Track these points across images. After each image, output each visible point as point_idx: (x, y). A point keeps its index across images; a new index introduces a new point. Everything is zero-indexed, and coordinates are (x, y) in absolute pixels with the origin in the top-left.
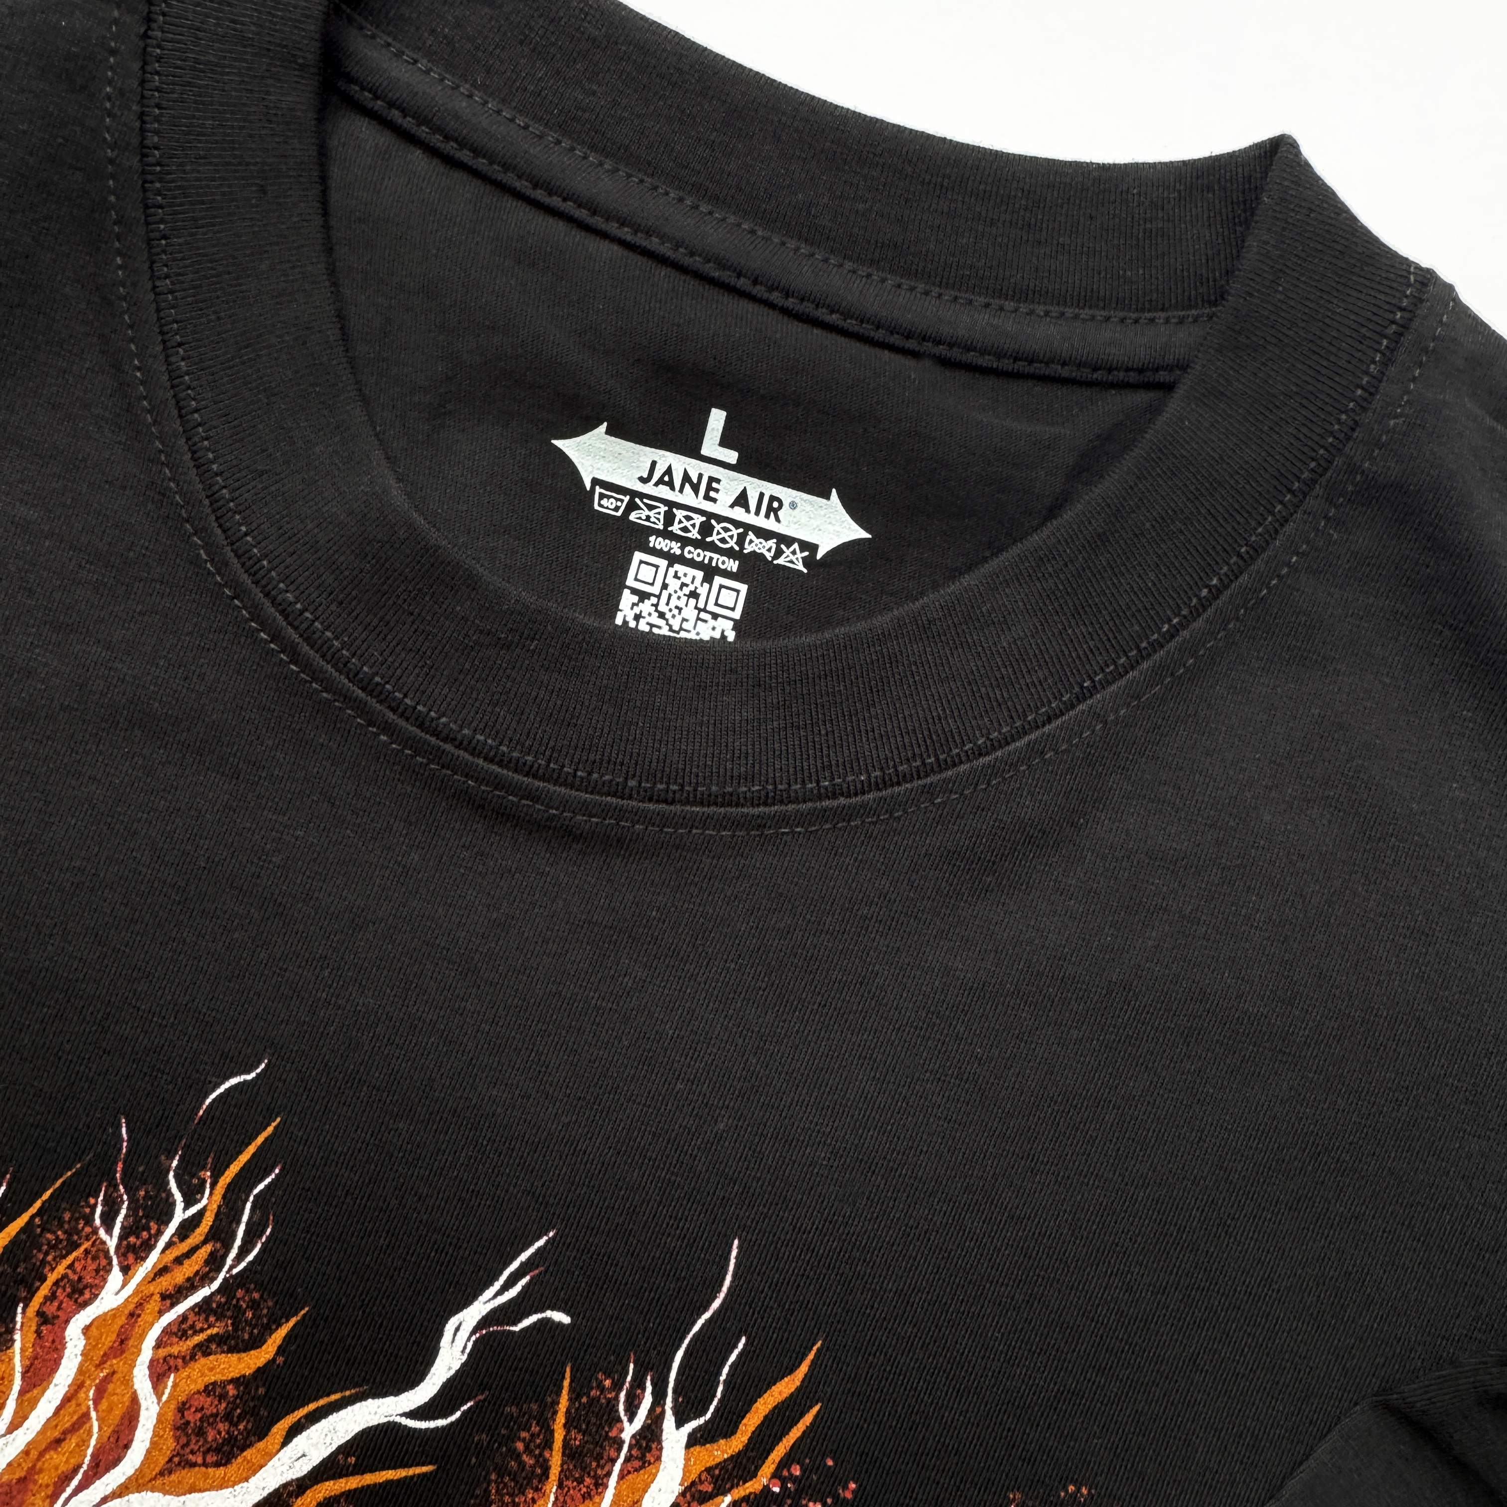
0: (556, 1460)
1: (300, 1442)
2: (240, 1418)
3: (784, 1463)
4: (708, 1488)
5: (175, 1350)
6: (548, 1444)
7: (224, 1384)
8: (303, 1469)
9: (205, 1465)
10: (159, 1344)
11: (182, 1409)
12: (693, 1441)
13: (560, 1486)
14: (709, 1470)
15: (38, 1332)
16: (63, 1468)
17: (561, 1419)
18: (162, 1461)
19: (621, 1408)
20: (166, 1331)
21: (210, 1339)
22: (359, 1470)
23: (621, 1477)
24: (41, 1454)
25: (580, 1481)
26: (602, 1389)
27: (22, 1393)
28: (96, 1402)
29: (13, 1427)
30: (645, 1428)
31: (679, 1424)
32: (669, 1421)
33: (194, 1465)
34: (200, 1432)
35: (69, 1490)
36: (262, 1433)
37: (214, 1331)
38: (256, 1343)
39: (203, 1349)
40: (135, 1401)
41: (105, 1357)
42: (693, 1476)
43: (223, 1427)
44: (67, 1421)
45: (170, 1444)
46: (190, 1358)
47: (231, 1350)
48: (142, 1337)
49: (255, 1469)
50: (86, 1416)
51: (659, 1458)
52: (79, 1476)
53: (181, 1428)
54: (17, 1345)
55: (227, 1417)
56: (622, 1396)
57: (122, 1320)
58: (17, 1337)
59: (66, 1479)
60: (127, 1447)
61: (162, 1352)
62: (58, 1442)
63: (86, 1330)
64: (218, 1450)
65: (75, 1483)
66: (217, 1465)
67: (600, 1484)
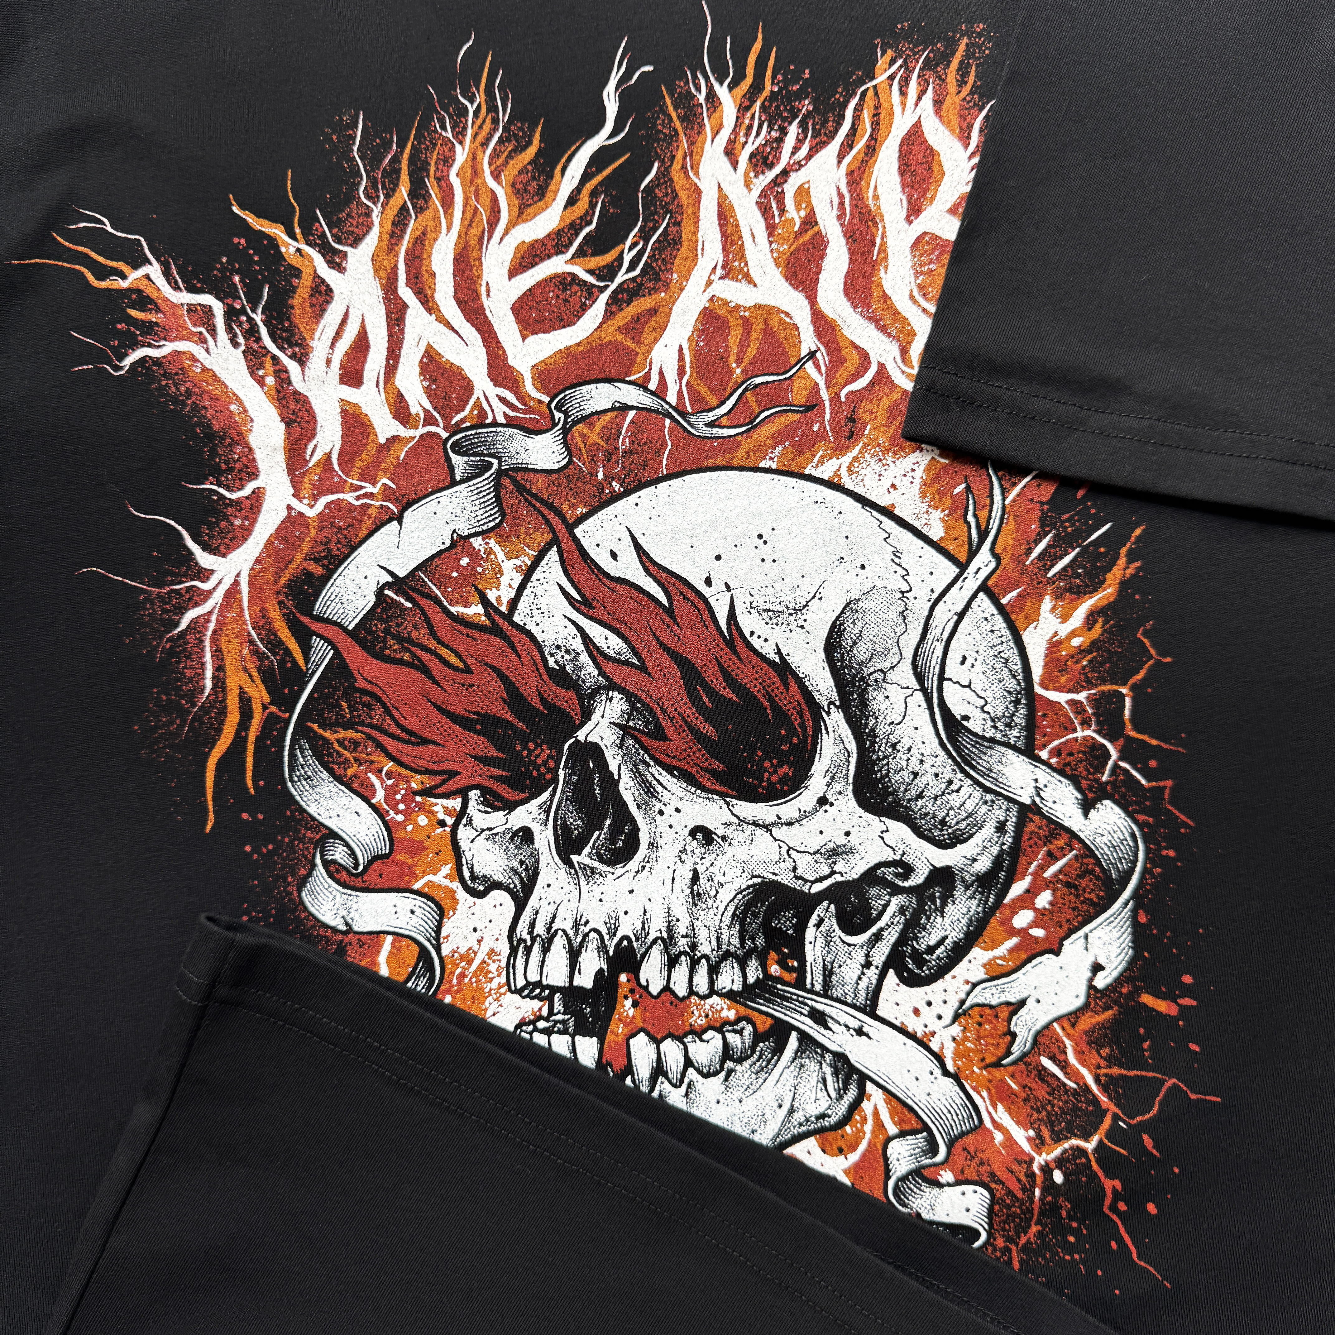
0: (677, 124)
1: (569, 172)
2: (539, 176)
3: (774, 77)
4: (747, 103)
5: (498, 163)
6: (671, 120)
7: (525, 167)
8: (576, 182)
9: (536, 203)
10: (490, 164)
11: (513, 185)
12: (731, 88)
13: (686, 135)
14: (744, 96)
15: (439, 186)
16: (478, 234)
17: (671, 108)
18: (516, 210)
19: (693, 90)
20: (491, 158)
21: (510, 152)
22: (599, 171)
23: (709, 117)
24: (466, 234)
25: (693, 128)
26: (682, 87)
27: (445, 213)
28: (477, 200)
29: (449, 229)
30: (707, 95)
31: (721, 84)
32: (716, 86)
33: (531, 205)
34: (526, 191)
35: (485, 242)
36: (551, 176)
37: (510, 149)
38: (529, 143)
39: (510, 157)
40: (493, 192)
41: (471, 182)
42: (738, 102)
43: (534, 183)
44: (469, 215)
45: (516, 202)
46: (506, 162)
47: (521, 152)
48: (482, 164)
49: (556, 192)
50: (476, 209)
51: (720, 103)
52: (486, 234)
53: (517, 192)
54: (433, 196)
55: (534, 178)
56: (691, 86)
57: (470, 163)
58: (431, 192)
59: (481, 239)
60: (499, 212)
61: (493, 168)
62: (470, 225)
63: (457, 175)
64: (537, 194)
65: (486, 238)
66: (540, 200)
67: (702, 125)
